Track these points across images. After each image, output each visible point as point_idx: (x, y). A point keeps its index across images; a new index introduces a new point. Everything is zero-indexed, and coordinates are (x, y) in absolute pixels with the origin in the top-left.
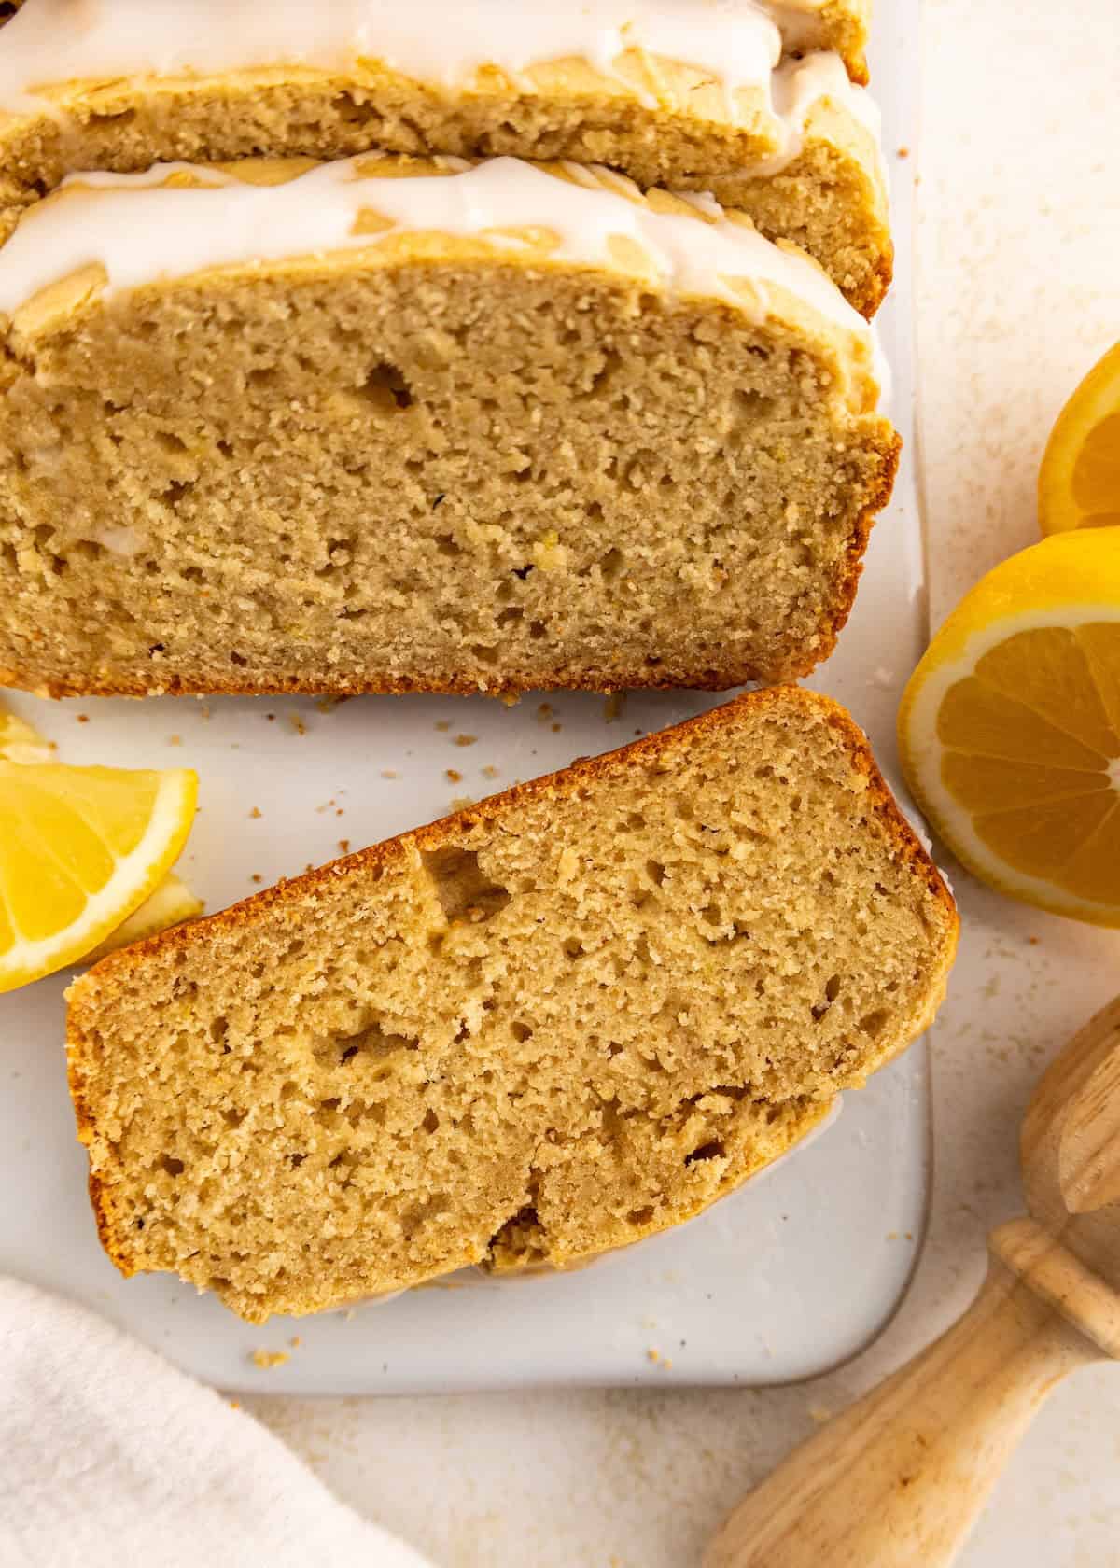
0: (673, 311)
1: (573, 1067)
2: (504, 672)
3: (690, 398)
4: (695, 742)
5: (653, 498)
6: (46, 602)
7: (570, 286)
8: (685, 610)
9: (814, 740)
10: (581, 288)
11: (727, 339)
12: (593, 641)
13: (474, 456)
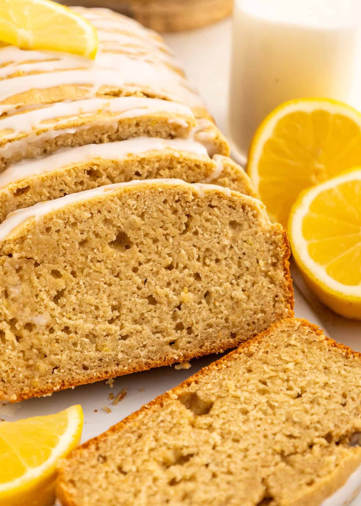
0: (203, 197)
1: (261, 445)
2: (182, 352)
3: (216, 226)
4: (259, 343)
5: (215, 267)
6: (15, 353)
7: (171, 193)
8: (238, 311)
9: (300, 332)
10: (174, 193)
11: (221, 203)
12: (210, 330)
13: (154, 261)
